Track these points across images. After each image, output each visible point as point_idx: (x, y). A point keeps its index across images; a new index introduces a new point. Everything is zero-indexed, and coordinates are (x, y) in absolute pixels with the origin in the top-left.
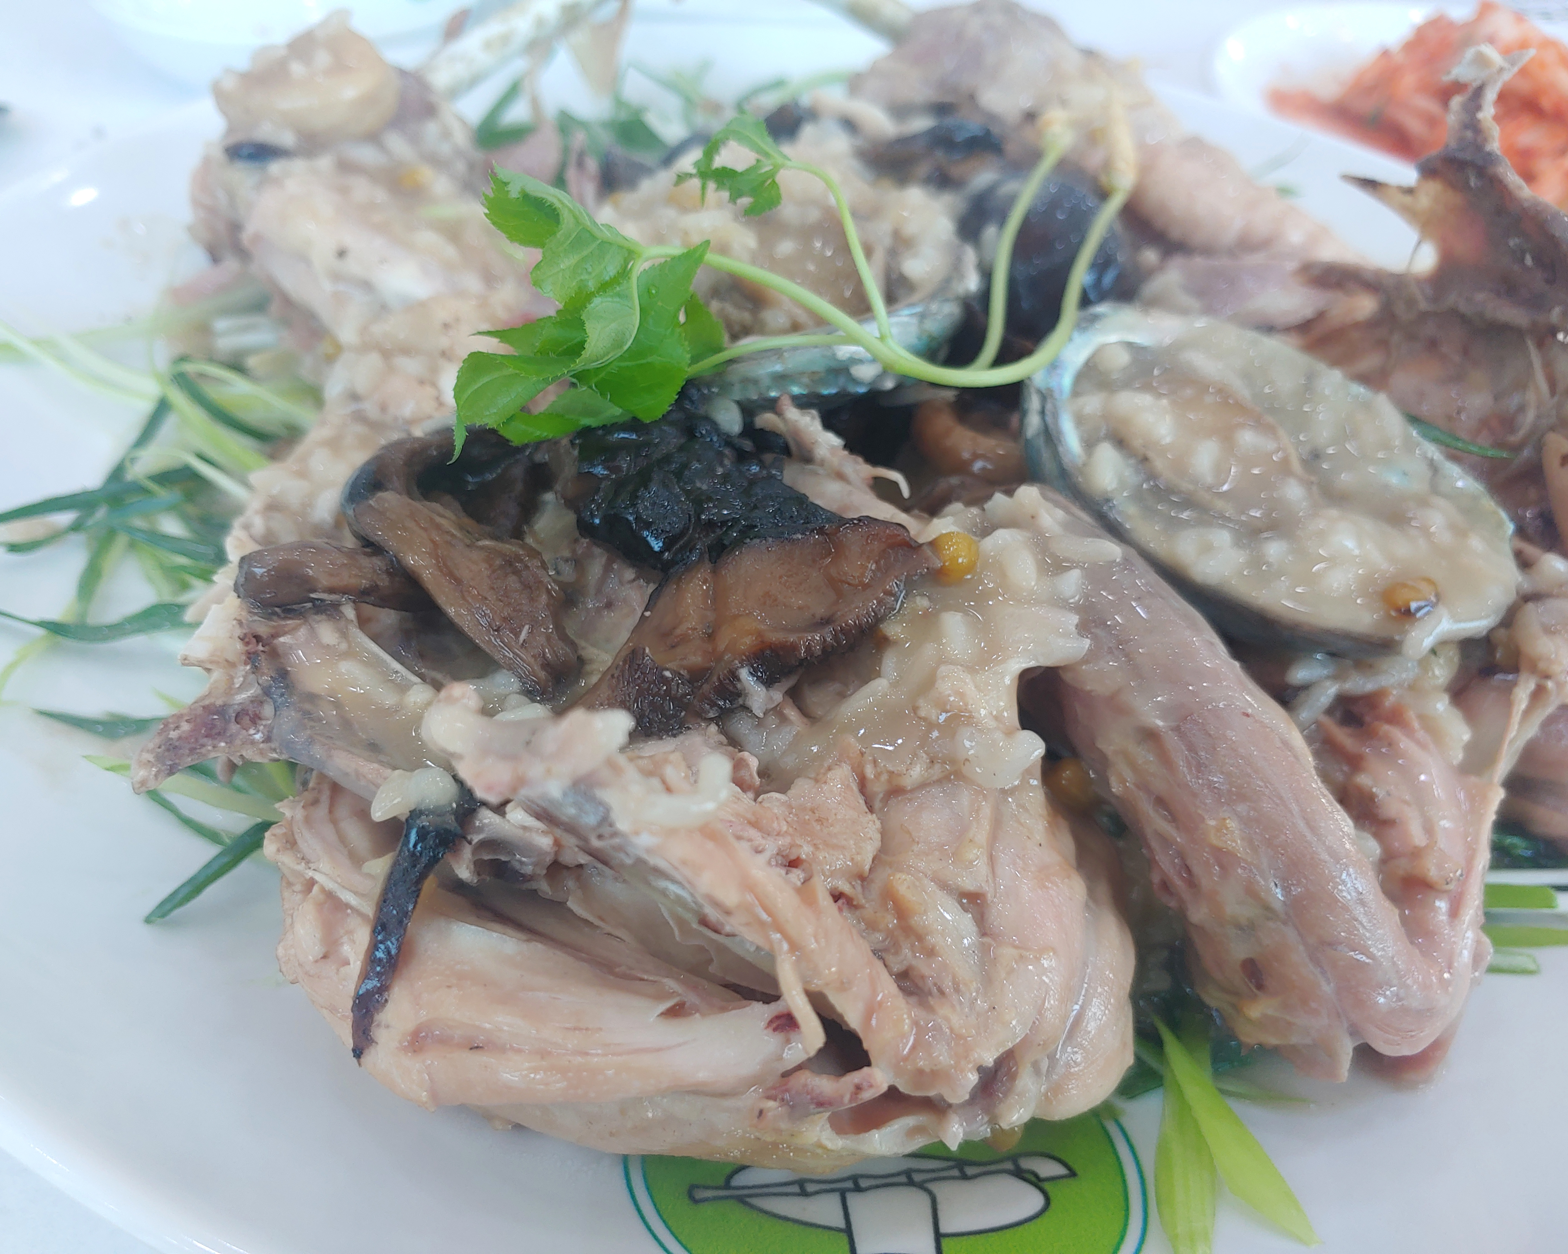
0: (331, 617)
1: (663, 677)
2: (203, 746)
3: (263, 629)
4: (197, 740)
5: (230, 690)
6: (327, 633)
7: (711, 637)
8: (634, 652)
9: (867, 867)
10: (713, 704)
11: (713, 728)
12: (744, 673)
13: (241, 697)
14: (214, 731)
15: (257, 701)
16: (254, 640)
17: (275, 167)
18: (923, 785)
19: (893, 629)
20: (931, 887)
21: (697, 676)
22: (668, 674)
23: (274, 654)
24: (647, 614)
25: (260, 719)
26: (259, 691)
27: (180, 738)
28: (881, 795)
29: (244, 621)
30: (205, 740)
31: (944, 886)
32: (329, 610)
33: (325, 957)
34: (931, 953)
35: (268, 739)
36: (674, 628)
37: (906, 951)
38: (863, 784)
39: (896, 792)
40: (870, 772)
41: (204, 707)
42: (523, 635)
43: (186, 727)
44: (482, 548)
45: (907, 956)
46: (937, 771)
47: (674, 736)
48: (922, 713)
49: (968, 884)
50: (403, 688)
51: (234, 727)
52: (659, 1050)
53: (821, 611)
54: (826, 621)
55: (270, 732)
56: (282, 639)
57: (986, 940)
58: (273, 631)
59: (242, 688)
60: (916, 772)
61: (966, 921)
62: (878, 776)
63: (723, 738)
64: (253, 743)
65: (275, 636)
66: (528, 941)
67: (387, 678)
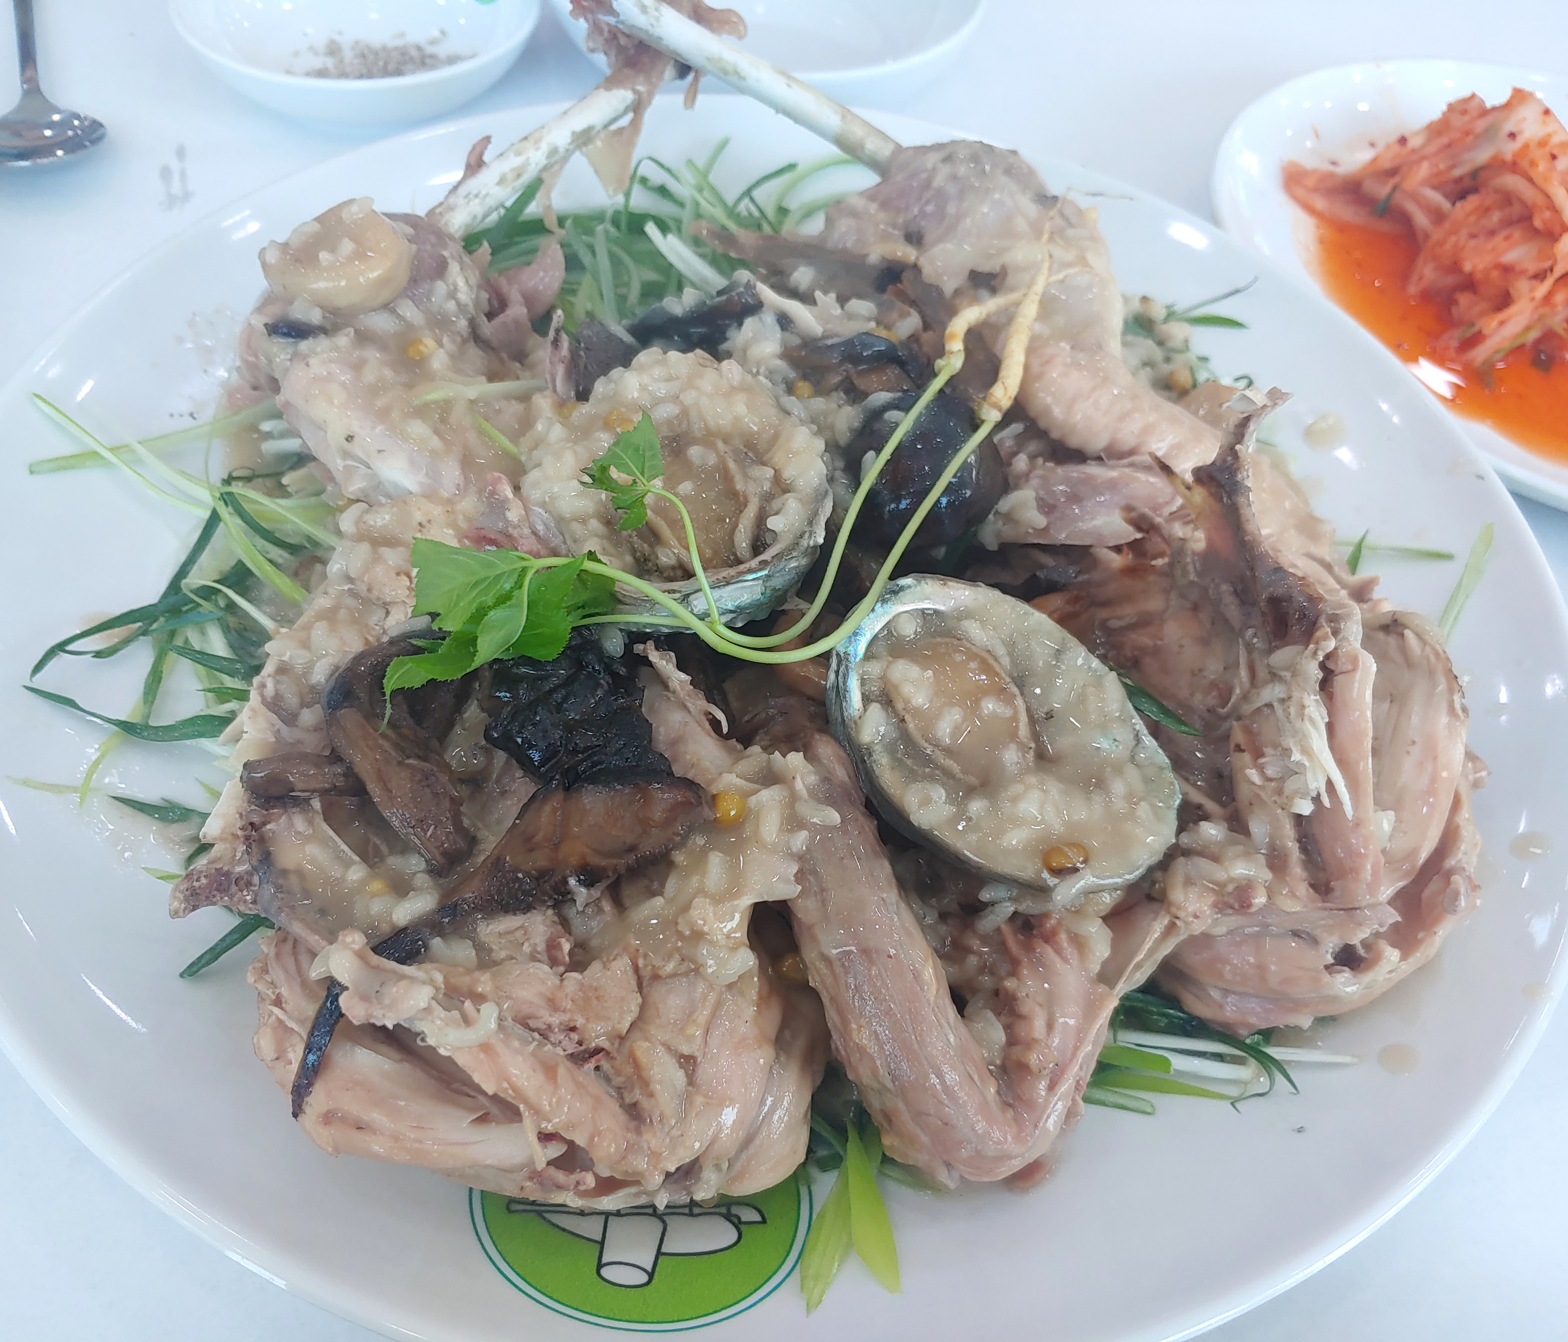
0: (304, 811)
1: (517, 877)
2: (214, 896)
3: (256, 819)
4: (210, 892)
5: (233, 861)
6: (299, 823)
7: (556, 847)
8: (498, 858)
9: (625, 1032)
10: (550, 897)
11: (550, 912)
12: (572, 882)
13: (240, 869)
14: (222, 888)
15: (250, 874)
16: (250, 827)
17: (304, 345)
18: (673, 975)
19: (679, 857)
20: (660, 1049)
21: (541, 875)
22: (520, 875)
23: (262, 840)
24: (517, 821)
25: (251, 885)
26: (250, 868)
27: (200, 887)
28: (648, 978)
29: (244, 813)
30: (215, 892)
31: (669, 1049)
32: (301, 803)
33: (277, 1059)
34: (651, 1095)
35: (254, 902)
36: (533, 837)
37: (637, 1091)
38: (636, 969)
39: (656, 977)
40: (641, 962)
41: (216, 869)
42: (429, 833)
43: (204, 881)
44: (409, 766)
45: (637, 1095)
46: (683, 968)
47: (524, 914)
48: (680, 928)
49: (685, 1050)
50: (347, 864)
51: (234, 888)
52: (466, 1144)
53: (630, 839)
54: (632, 849)
55: (256, 895)
56: (268, 827)
57: (690, 1088)
58: (263, 820)
59: (240, 862)
60: (670, 967)
61: (679, 1077)
62: (646, 966)
63: (556, 919)
64: (245, 901)
65: (264, 824)
66: (401, 1061)
67: (338, 856)
